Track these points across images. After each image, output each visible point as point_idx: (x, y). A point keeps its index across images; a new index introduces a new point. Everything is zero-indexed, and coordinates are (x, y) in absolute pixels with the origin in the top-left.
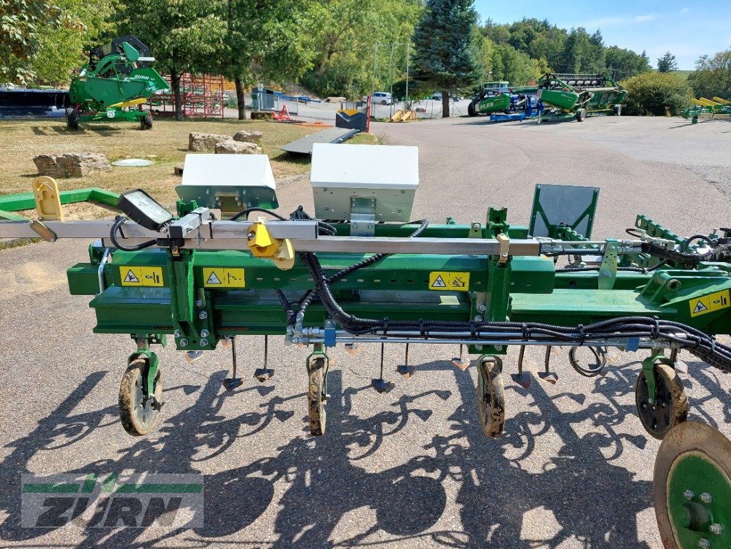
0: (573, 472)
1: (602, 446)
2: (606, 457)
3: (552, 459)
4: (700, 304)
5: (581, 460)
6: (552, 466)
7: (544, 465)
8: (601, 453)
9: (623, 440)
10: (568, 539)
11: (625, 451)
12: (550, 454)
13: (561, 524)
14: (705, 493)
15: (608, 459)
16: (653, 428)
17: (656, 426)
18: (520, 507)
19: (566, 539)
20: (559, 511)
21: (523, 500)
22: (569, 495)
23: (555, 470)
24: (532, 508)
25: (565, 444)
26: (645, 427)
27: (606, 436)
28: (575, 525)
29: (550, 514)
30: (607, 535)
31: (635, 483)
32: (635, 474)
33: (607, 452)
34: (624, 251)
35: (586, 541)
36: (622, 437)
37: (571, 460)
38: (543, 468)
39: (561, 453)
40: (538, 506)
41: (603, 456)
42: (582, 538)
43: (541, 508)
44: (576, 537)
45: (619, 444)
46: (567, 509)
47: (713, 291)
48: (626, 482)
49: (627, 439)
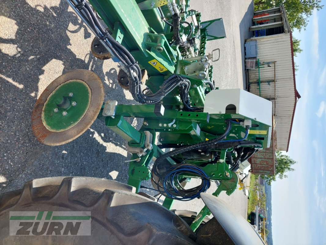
0: (48, 20)
1: (72, 23)
2: (68, 28)
3: (45, 6)
4: (155, 63)
5: (57, 20)
6: (41, 9)
7: (38, 5)
8: (68, 25)
9: (83, 29)
10: (12, 45)
11: (79, 33)
12: (47, 3)
13: (16, 36)
14: (75, 103)
15: (68, 30)
16: (95, 46)
17: (96, 46)
18: (3, 11)
19: (11, 44)
20: (21, 30)
21: (8, 10)
22: (35, 29)
23: (40, 12)
24: (9, 17)
25: (58, 6)
26: (93, 42)
27: (79, 21)
28: (22, 42)
29: (16, 28)
30: (32, 57)
31: (67, 48)
32: (71, 45)
33: (71, 27)
34: (170, 7)
35: (20, 52)
36: (83, 27)
37: (53, 16)
38: (36, 6)
39: (52, 8)
40: (13, 19)
41: (68, 27)
42: (19, 50)
43: (14, 22)
44: (17, 47)
45: (80, 28)
46: (27, 33)
47: (165, 65)
48: (64, 45)
49: (84, 30)
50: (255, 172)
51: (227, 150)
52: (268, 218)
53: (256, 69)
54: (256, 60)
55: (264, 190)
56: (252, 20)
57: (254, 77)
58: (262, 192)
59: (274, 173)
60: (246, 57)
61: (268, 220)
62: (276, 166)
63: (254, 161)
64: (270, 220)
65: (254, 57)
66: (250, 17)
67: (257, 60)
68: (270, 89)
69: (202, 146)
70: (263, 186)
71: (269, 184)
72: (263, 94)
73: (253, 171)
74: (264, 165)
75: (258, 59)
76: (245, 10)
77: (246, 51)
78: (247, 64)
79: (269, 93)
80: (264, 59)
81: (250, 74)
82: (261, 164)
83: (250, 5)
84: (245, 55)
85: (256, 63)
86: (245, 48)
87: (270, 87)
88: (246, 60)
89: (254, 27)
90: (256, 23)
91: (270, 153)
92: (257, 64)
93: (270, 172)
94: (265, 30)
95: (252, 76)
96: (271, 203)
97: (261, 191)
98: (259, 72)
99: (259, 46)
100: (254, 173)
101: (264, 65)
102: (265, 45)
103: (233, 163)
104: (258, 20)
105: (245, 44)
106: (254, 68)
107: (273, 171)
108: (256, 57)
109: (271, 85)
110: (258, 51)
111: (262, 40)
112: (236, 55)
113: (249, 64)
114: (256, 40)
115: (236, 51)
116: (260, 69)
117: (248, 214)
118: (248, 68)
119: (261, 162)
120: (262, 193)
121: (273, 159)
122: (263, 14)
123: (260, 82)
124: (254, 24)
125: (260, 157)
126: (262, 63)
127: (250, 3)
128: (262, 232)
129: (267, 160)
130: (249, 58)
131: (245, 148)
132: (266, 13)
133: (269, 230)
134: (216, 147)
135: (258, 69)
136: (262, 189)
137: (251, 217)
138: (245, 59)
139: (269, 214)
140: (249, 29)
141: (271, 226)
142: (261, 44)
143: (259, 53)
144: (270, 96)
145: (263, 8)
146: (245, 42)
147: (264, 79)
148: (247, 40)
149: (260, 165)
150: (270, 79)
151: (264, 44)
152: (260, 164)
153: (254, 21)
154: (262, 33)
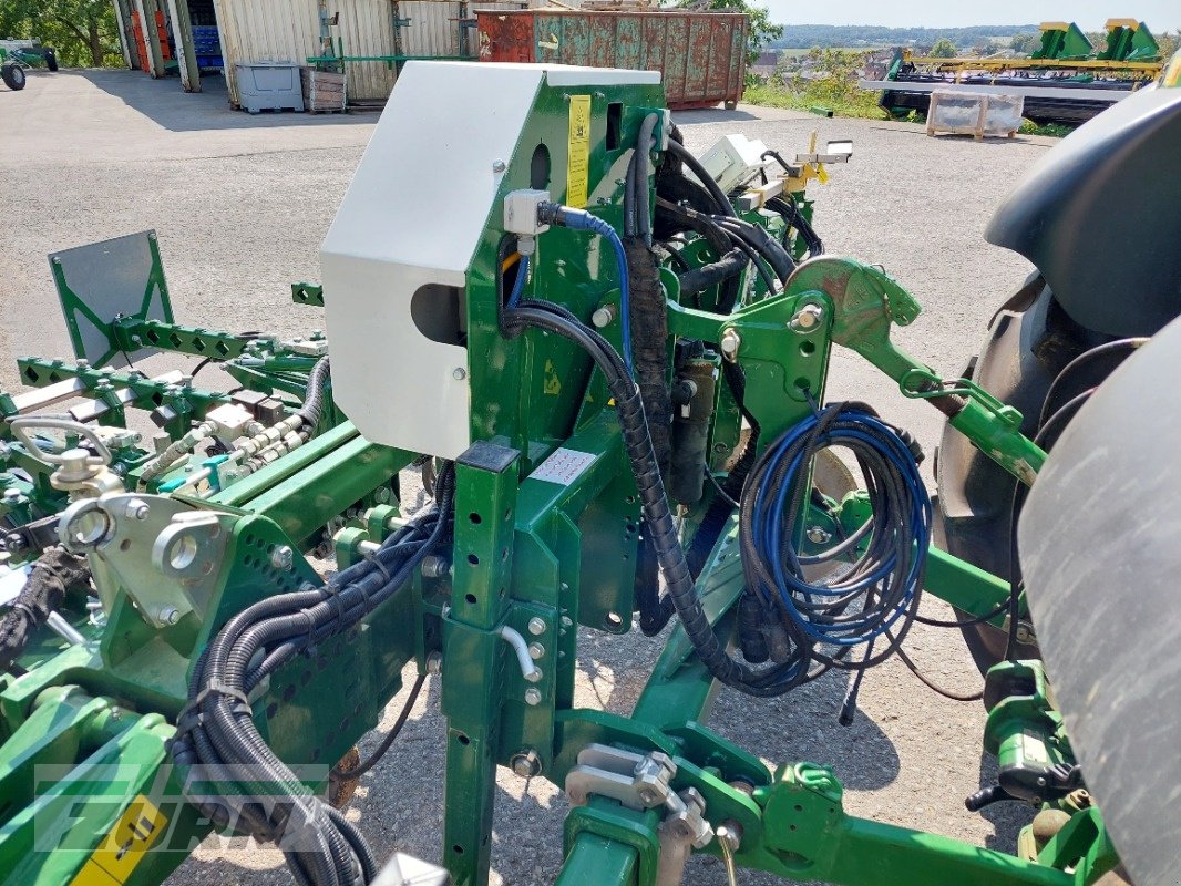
50: (737, 87)
51: (675, 306)
52: (894, 43)
53: (348, 72)
54: (313, 68)
55: (798, 53)
56: (158, 77)
57: (378, 77)
58: (803, 58)
59: (743, 17)
60: (299, 106)
61: (901, 42)
62: (713, 7)
63: (694, 89)
64: (902, 34)
65: (301, 75)
66: (145, 87)
67: (313, 65)
68: (425, 19)
69: (651, 458)
70: (781, 54)
71: (778, 31)
72: (445, 45)
73: (733, 93)
74: (712, 52)
75: (309, 61)
76: (115, 107)
77: (277, 106)
78: (326, 105)
79: (440, 23)
80: (309, 40)
81: (367, 96)
82: (707, 63)
83: (99, 86)
84: (290, 110)
85: (325, 70)
86: (264, 111)
87: (417, 18)
88: (312, 107)
89: (183, 71)
90: (171, 64)
91: (666, 26)
92: (328, 65)
93: (735, 32)
94: (197, 28)
95: (374, 86)
96: (843, 27)
97: (800, 62)
98: (360, 59)
99: (256, 57)
100: (739, 92)
101: (331, 39)
102: (252, 30)
103: (735, 256)
104: (160, 55)
105: (250, 110)
106: (344, 79)
107: (733, 18)
108: (302, 70)
109: (409, 16)
110: (276, 59)
111: (235, 44)
112: (290, 147)
113: (326, 96)
114: (236, 67)
115: (274, 147)
116: (346, 54)
117: (887, 119)
118: (341, 102)
119: (700, 65)
120: (808, 61)
121: (688, 18)
122: (133, 33)
123: (399, 58)
124: (173, 72)
125: (680, 67)
126: (323, 48)
127: (91, 86)
128: (955, 68)
129: (692, 41)
130: (305, 96)
131: (658, 194)
132: (133, 23)
133: (936, 37)
134: (658, 363)
135: (347, 64)
136: (795, 60)
137: (898, 109)
138: (306, 110)
139: (881, 36)
140: (191, 90)
141: (922, 29)
142: (250, 49)
143: (285, 58)
144: (451, 20)
145: (114, 33)
146: (239, 110)
147: (387, 38)
148: (232, 103)
149: (712, 67)
150: (385, 16)
151: (249, 36)
152: (707, 66)
153: (161, 71)
154: (208, 40)
